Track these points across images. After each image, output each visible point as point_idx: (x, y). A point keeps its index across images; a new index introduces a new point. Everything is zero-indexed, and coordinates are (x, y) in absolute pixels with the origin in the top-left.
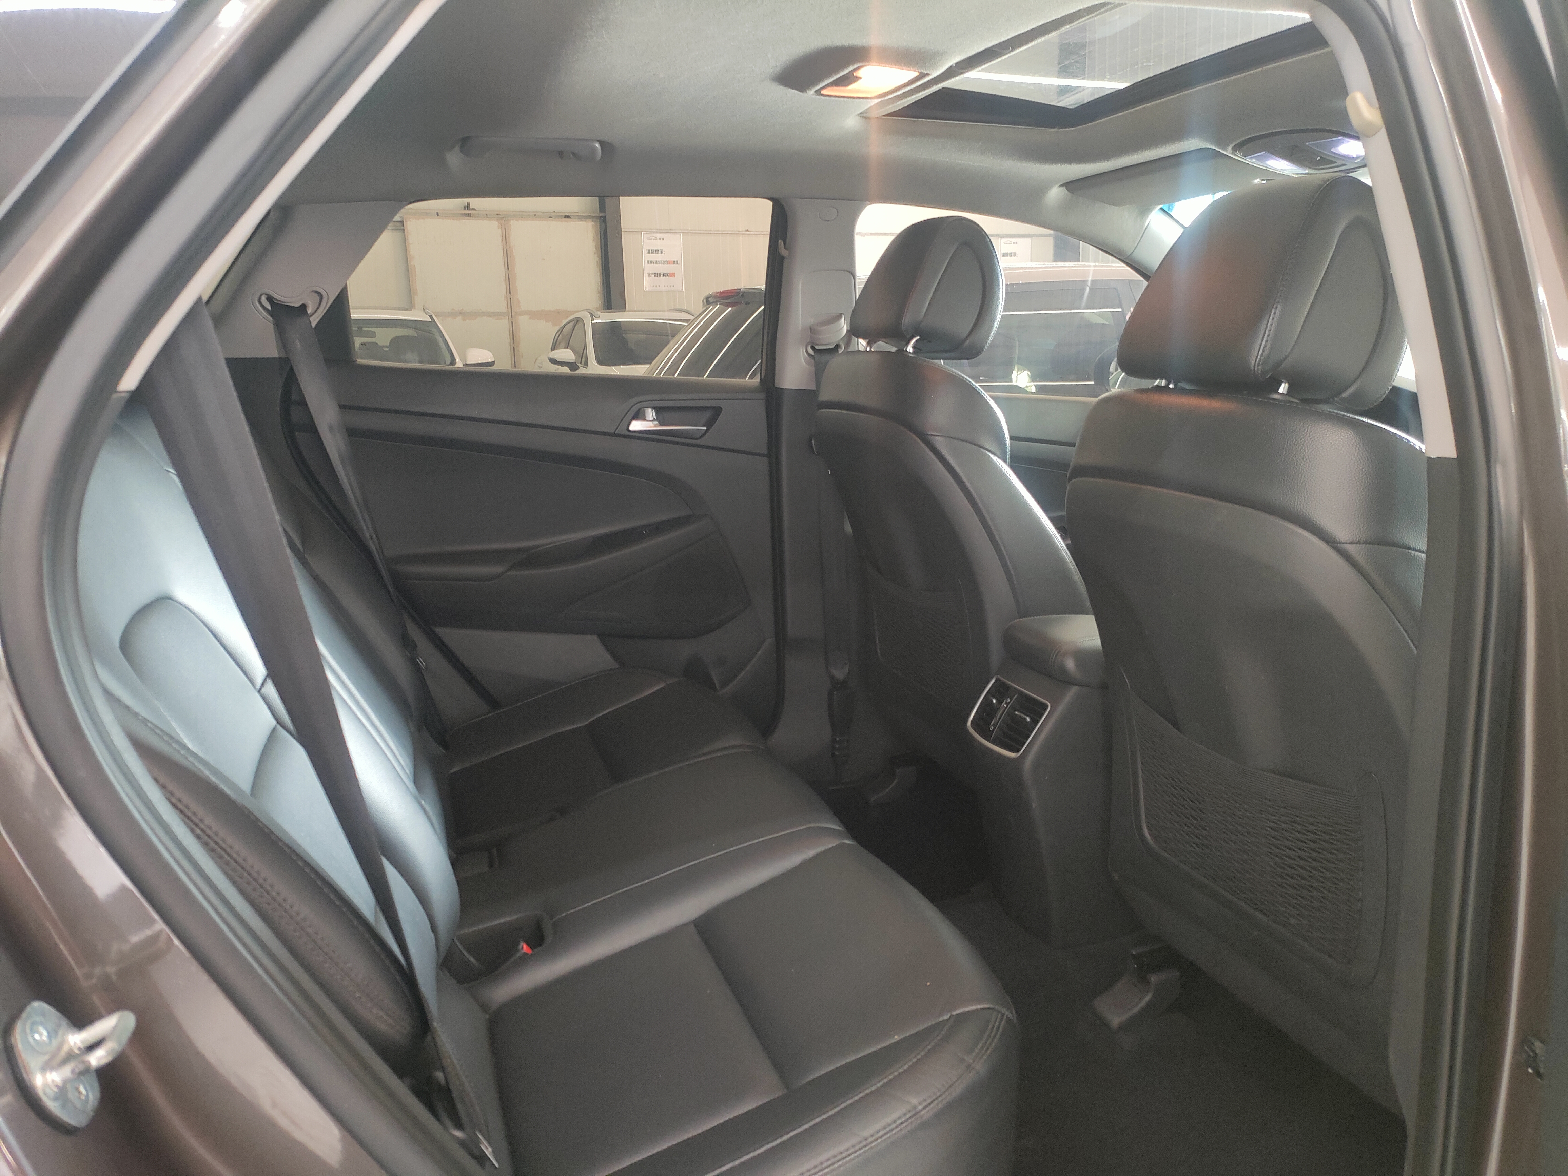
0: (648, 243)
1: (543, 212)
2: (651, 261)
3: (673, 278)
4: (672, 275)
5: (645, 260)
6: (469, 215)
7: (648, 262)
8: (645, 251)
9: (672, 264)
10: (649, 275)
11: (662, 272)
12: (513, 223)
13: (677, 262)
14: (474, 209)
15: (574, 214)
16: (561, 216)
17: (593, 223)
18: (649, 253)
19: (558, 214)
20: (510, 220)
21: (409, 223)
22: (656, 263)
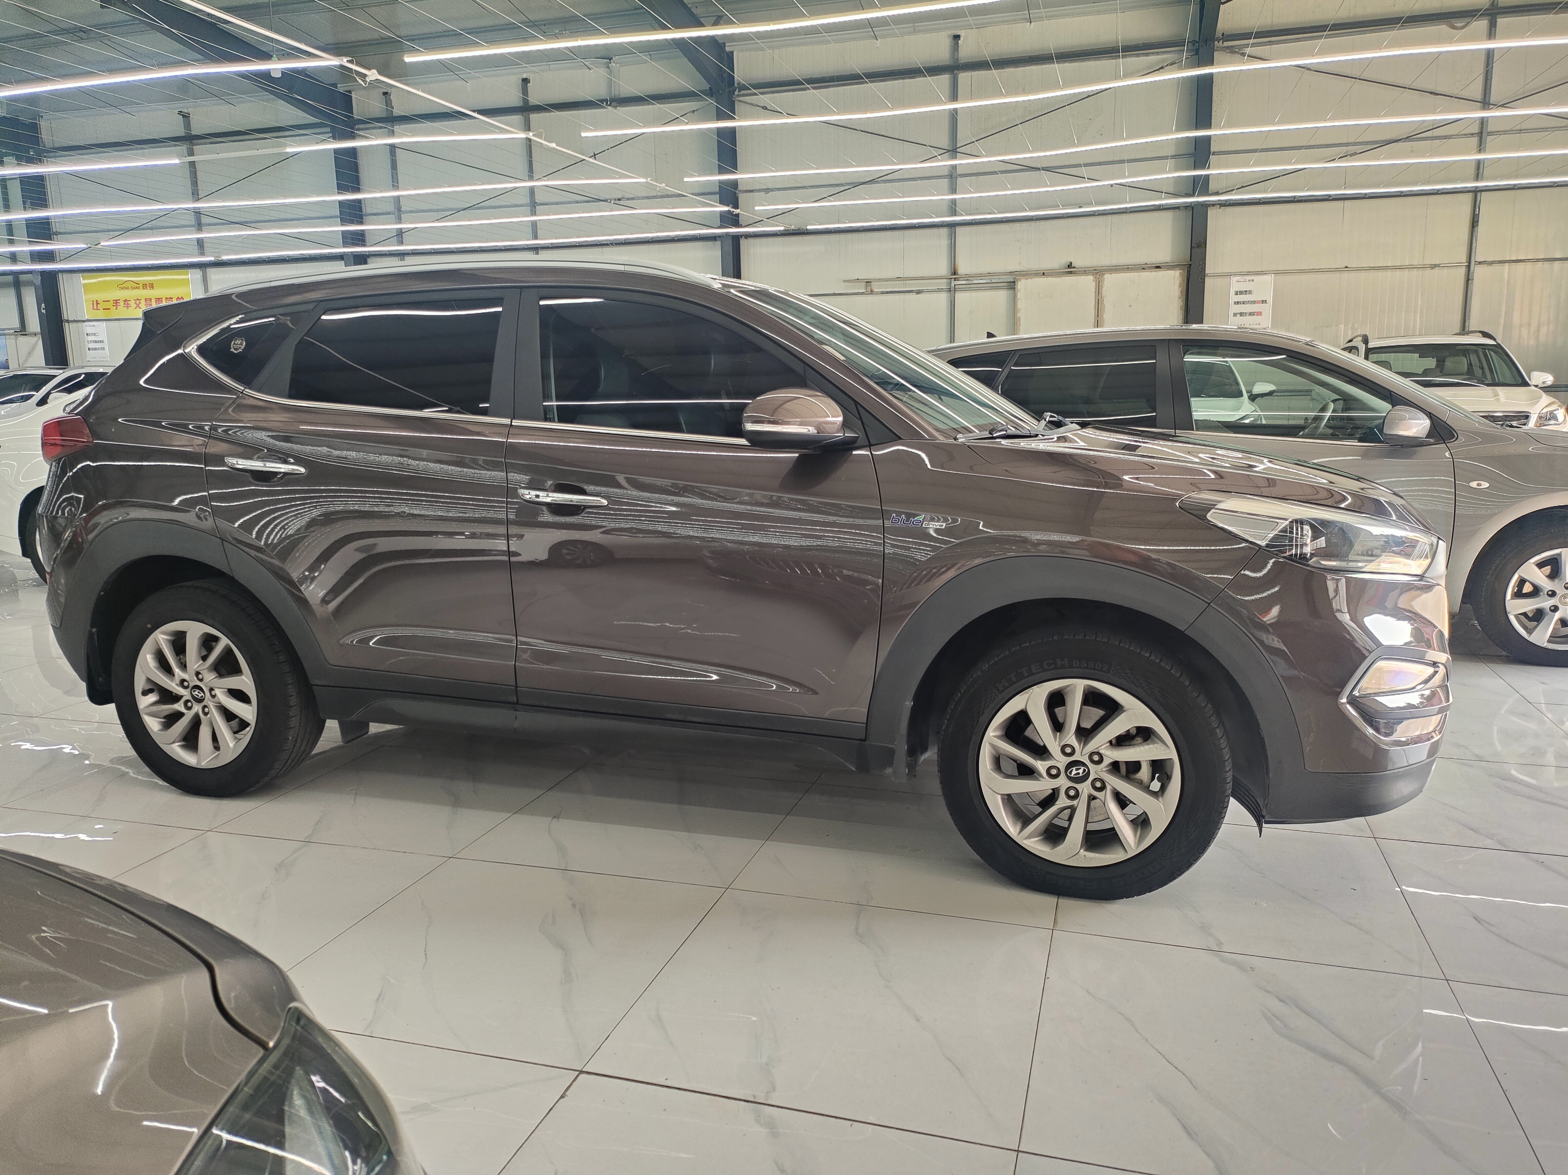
0: (1236, 284)
1: (1135, 265)
2: (1238, 302)
3: (1259, 317)
4: (1259, 314)
5: (1231, 302)
6: (1071, 273)
7: (1235, 303)
8: (1232, 293)
9: (1260, 303)
10: (1235, 315)
11: (1248, 311)
12: (1107, 276)
13: (1266, 301)
14: (1074, 267)
15: (1164, 265)
16: (1153, 267)
17: (1181, 271)
18: (1237, 294)
19: (1149, 266)
20: (1104, 274)
21: (1019, 283)
22: (1243, 303)
